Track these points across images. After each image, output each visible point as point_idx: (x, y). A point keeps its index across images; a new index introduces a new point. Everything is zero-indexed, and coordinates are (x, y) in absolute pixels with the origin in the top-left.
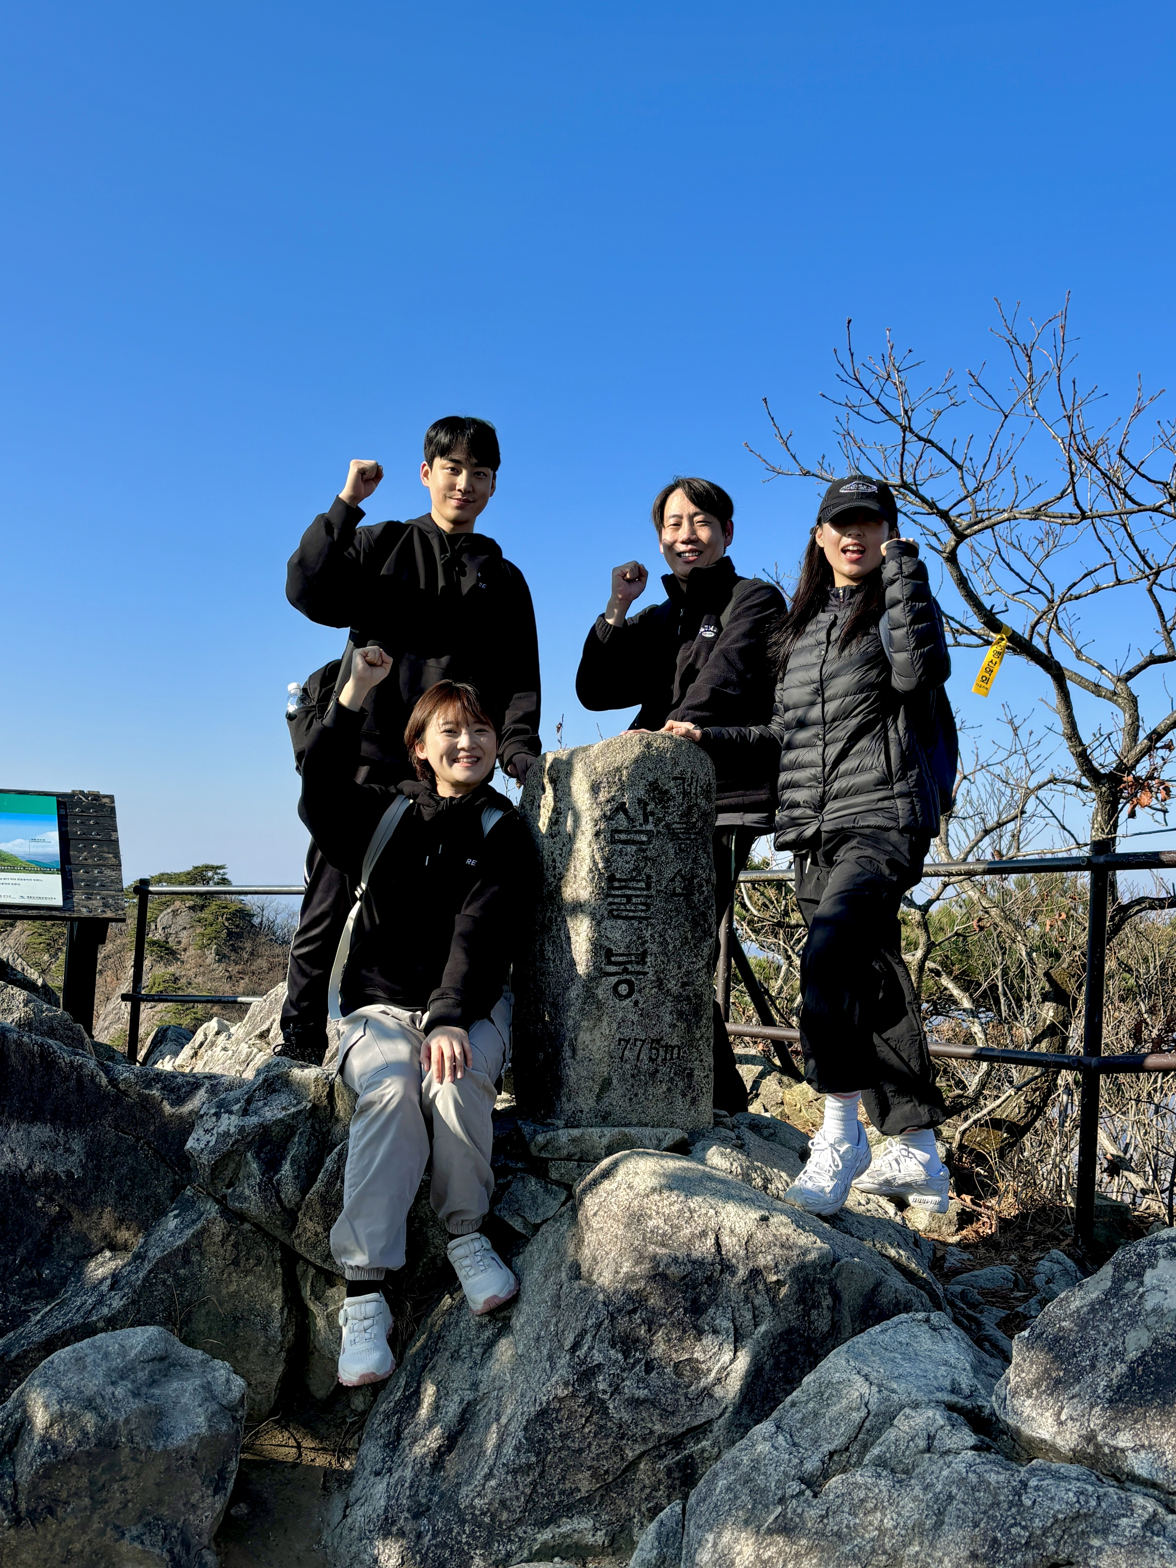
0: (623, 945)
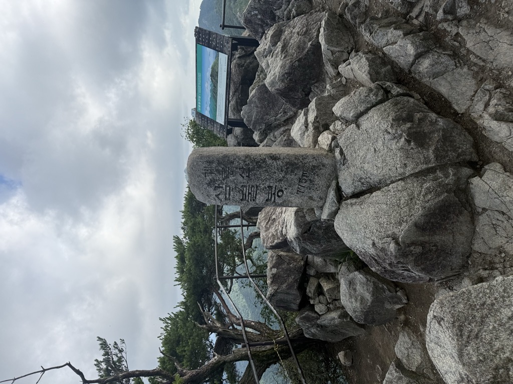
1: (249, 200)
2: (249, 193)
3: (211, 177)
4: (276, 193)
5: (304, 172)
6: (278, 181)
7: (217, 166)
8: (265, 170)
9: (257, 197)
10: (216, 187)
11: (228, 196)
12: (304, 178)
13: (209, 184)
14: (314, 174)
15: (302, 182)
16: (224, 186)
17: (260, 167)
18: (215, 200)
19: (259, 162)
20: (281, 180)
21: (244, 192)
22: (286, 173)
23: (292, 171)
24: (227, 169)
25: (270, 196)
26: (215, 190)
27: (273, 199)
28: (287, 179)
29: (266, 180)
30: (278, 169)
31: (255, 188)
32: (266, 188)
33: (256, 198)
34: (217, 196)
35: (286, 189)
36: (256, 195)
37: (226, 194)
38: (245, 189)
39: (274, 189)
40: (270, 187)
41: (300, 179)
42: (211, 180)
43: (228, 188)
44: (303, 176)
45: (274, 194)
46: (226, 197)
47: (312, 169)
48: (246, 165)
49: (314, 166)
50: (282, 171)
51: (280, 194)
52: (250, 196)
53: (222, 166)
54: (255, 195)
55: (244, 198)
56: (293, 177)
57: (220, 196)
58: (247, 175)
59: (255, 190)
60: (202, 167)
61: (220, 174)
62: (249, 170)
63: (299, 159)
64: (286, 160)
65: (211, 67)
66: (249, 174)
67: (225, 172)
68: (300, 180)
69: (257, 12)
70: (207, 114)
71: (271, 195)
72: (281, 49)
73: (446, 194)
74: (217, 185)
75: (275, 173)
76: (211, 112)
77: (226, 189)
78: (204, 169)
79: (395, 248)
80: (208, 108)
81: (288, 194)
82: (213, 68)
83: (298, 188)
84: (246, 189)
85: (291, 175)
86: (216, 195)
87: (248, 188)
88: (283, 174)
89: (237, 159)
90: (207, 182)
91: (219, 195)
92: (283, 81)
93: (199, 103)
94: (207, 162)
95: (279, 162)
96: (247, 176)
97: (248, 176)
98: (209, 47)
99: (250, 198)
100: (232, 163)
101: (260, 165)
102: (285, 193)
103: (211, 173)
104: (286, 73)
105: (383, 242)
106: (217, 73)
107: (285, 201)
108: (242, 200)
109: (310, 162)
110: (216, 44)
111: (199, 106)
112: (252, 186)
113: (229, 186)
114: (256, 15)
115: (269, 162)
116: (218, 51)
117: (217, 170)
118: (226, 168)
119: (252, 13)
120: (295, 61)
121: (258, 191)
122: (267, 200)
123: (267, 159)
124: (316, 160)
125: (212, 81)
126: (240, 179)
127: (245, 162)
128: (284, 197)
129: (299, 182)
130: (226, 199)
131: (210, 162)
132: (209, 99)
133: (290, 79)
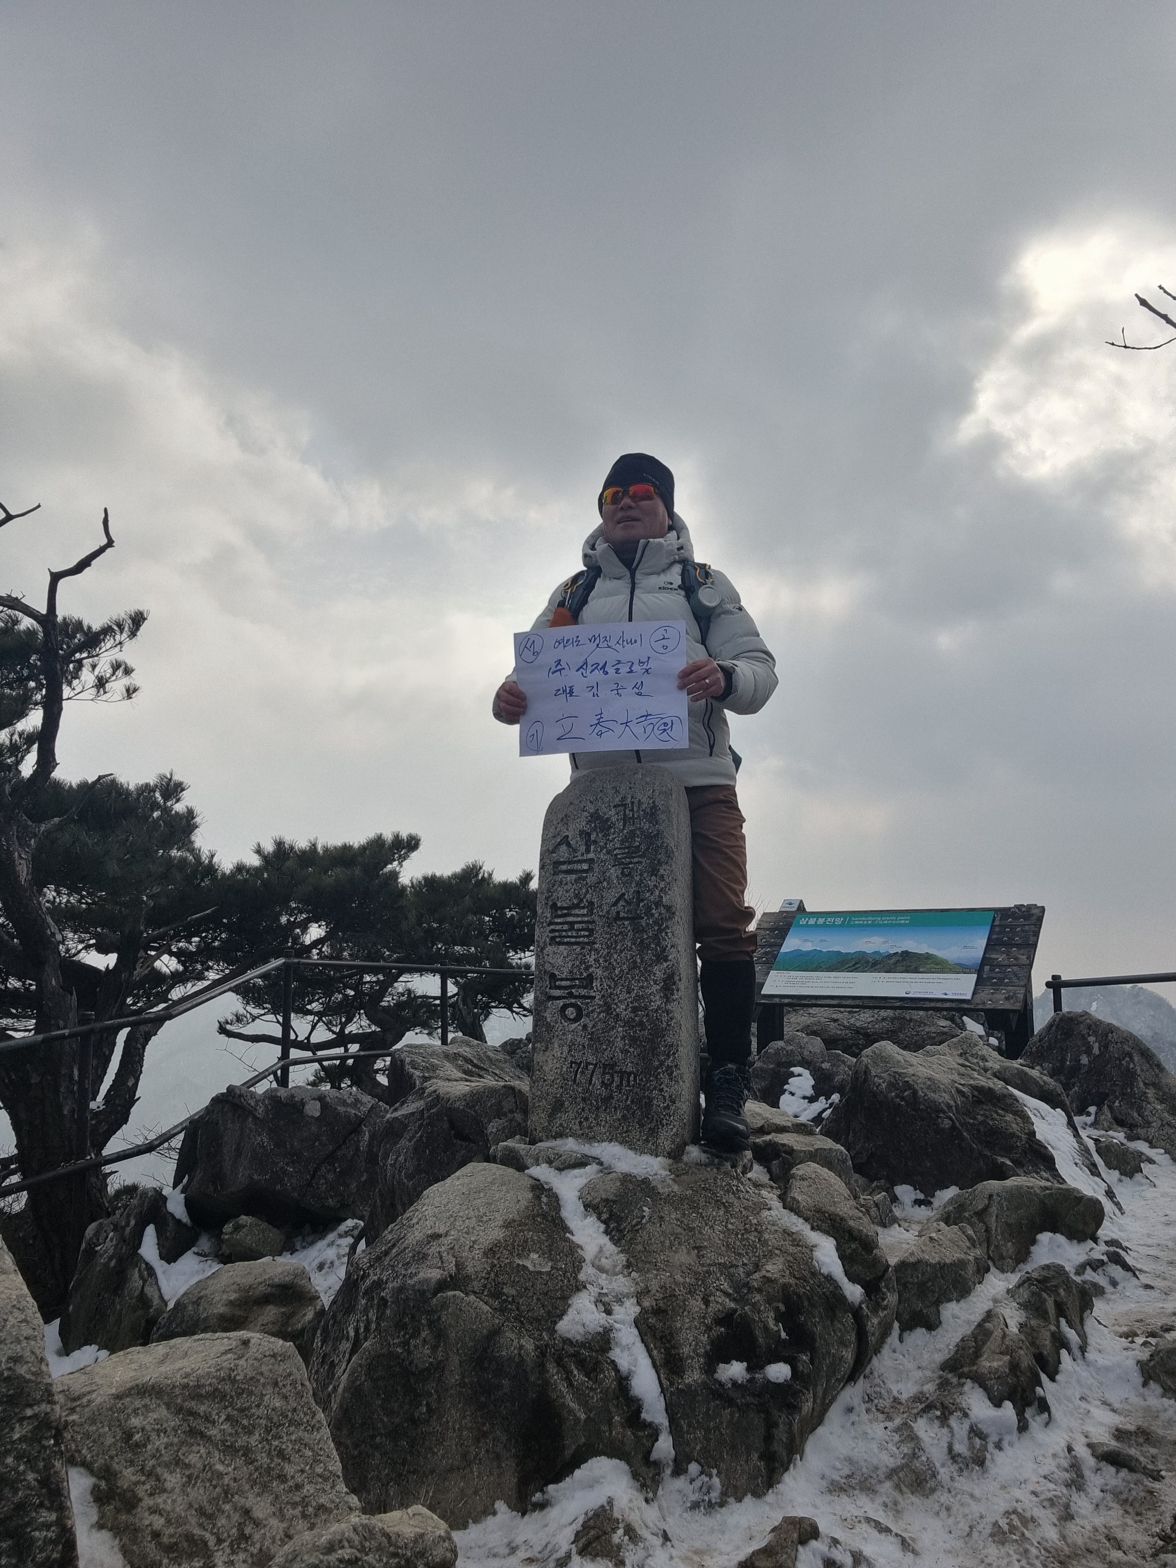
0: (566, 971)
1: (552, 927)
2: (572, 924)
3: (613, 819)
4: (573, 1001)
5: (632, 1078)
6: (606, 1003)
7: (642, 832)
8: (635, 962)
9: (562, 948)
10: (589, 835)
11: (564, 867)
12: (617, 1079)
13: (595, 817)
14: (628, 1108)
15: (604, 1073)
16: (591, 855)
17: (643, 947)
18: (555, 837)
19: (658, 944)
20: (608, 1008)
21: (577, 911)
22: (629, 1024)
23: (634, 1040)
24: (636, 860)
25: (564, 983)
26: (582, 832)
27: (557, 993)
28: (613, 1028)
29: (610, 968)
30: (638, 998)
31: (586, 940)
32: (587, 969)
33: (560, 943)
34: (565, 841)
35: (585, 1027)
36: (567, 944)
37: (570, 863)
38: (585, 911)
39: (583, 992)
40: (590, 978)
41: (613, 1066)
42: (608, 819)
43: (585, 866)
44: (622, 1073)
45: (571, 995)
46: (564, 863)
47: (644, 1097)
48: (650, 908)
49: (649, 1104)
50: (635, 1010)
51: (571, 1012)
52: (566, 927)
53: (643, 847)
54: (565, 940)
55: (559, 913)
56: (619, 1043)
57: (564, 848)
58: (622, 915)
59: (581, 939)
60: (639, 796)
61: (622, 842)
62: (634, 919)
63: (668, 1056)
64: (665, 1019)
65: (932, 951)
66: (624, 919)
67: (630, 855)
68: (609, 1067)
69: (1096, 1051)
70: (792, 944)
71: (565, 988)
72: (983, 1087)
73: (583, 1416)
74: (593, 837)
75: (629, 992)
76: (798, 954)
77: (585, 861)
78: (636, 801)
79: (427, 1281)
80: (808, 947)
81: (570, 1037)
82: (928, 957)
83: (588, 1064)
84: (583, 915)
85: (623, 1038)
86: (567, 836)
87: (586, 919)
88: (626, 1014)
89: (662, 885)
90: (603, 809)
91: (569, 845)
92: (892, 1085)
93: (821, 921)
94: (654, 807)
95: (657, 1002)
96: (618, 913)
97: (618, 918)
98: (987, 945)
99: (558, 927)
100: (654, 872)
101: (648, 947)
102: (574, 1026)
103: (625, 819)
104: (915, 1093)
105: (445, 1254)
106: (916, 971)
107: (549, 1028)
108: (554, 907)
109: (661, 1090)
110: (999, 965)
111: (812, 921)
112: (591, 931)
113: (590, 869)
114: (1089, 1051)
115: (659, 971)
116: (979, 972)
117: (632, 834)
118: (640, 856)
119: (1091, 1039)
120: (950, 1119)
121: (578, 949)
122: (553, 976)
123: (665, 965)
124: (668, 1107)
125: (890, 956)
126: (611, 896)
127: (658, 904)
128: (561, 1025)
129: (604, 1064)
130: (557, 863)
131: (652, 814)
132: (835, 949)
133: (899, 1105)
